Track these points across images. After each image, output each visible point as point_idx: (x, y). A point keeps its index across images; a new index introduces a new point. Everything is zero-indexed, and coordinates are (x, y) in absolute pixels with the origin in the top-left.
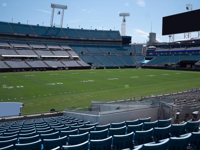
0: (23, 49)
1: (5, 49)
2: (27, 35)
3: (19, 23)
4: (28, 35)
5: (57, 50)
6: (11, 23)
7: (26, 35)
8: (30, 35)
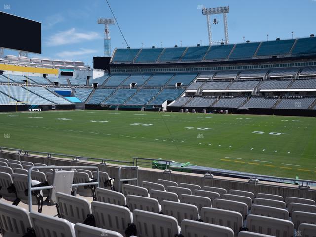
0: (246, 81)
1: (221, 82)
2: (273, 57)
3: (278, 39)
4: (276, 57)
5: (309, 79)
6: (266, 41)
7: (271, 57)
8: (278, 57)
